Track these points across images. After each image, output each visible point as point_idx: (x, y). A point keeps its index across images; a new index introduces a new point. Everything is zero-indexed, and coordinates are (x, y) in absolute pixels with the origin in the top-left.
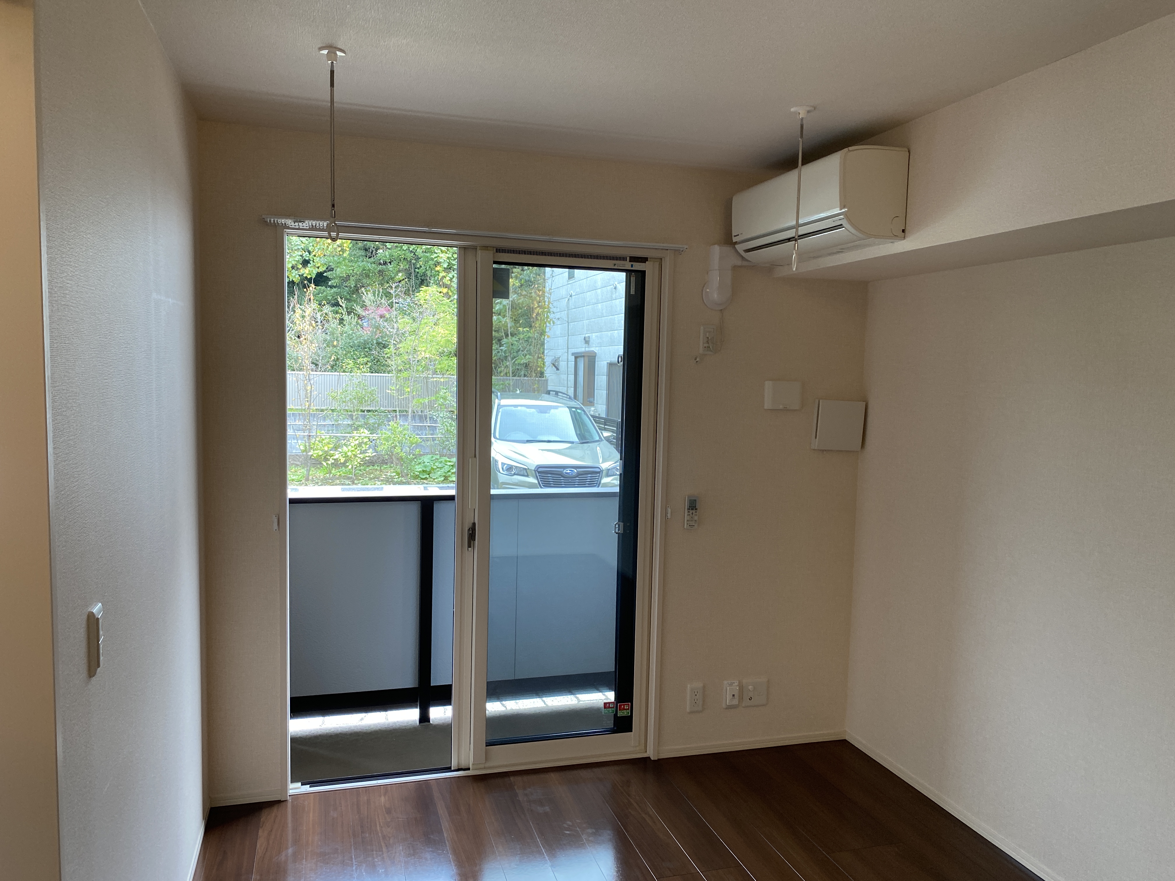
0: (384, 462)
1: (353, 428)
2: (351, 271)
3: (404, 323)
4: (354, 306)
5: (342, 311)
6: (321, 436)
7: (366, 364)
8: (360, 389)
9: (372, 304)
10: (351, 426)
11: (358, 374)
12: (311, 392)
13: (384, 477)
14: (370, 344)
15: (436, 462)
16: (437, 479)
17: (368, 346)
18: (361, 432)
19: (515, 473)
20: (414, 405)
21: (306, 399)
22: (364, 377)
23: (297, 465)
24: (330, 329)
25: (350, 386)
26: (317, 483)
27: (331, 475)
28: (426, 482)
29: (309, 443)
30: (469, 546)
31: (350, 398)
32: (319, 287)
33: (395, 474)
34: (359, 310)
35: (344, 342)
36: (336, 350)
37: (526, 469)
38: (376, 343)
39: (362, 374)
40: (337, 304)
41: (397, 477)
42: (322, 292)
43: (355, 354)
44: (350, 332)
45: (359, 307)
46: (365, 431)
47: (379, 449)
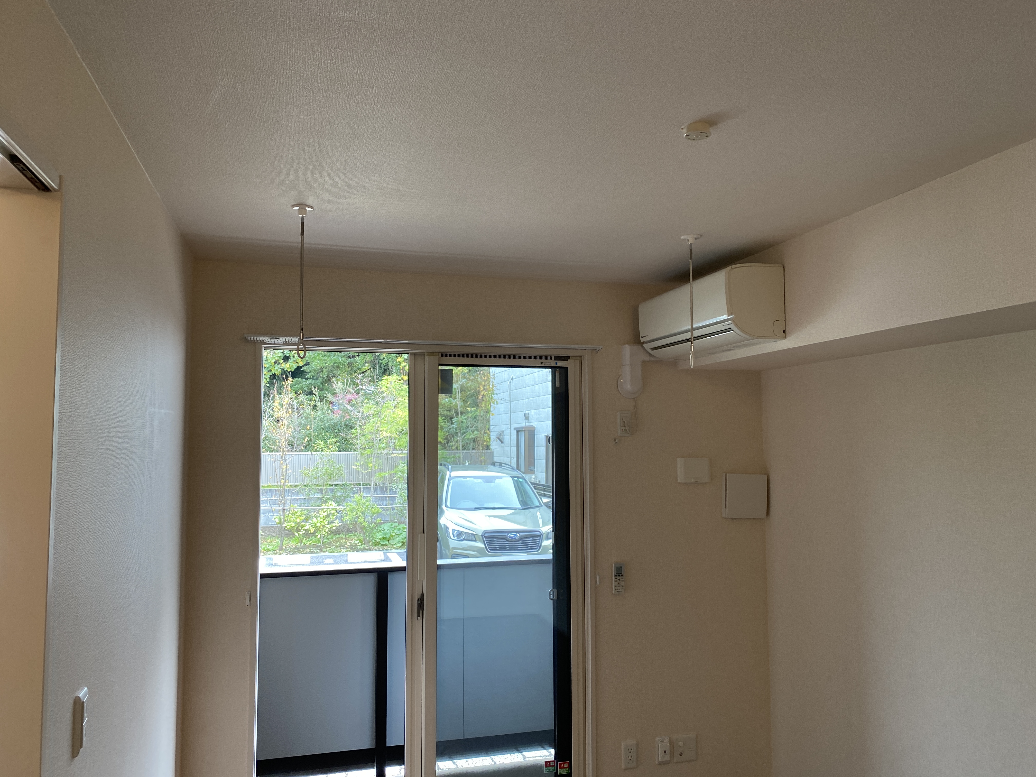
0: (349, 531)
1: (322, 501)
2: (324, 364)
3: (368, 408)
4: (326, 394)
5: (316, 399)
6: (293, 509)
7: (335, 444)
8: (329, 466)
9: (342, 391)
10: (321, 499)
11: (328, 453)
12: (286, 470)
13: (349, 544)
14: (339, 426)
15: (395, 529)
16: (396, 545)
17: (337, 428)
18: (329, 504)
19: (464, 538)
20: (376, 478)
21: (282, 477)
22: (333, 455)
23: (273, 536)
24: (305, 414)
25: (321, 464)
26: (290, 552)
27: (302, 545)
28: (386, 548)
29: (284, 516)
30: (419, 616)
31: (320, 475)
32: (296, 379)
33: (358, 541)
34: (330, 397)
35: (317, 425)
36: (310, 432)
37: (473, 535)
38: (344, 425)
39: (332, 453)
40: (311, 393)
41: (360, 544)
42: (298, 383)
43: (325, 435)
44: (322, 416)
45: (330, 394)
46: (333, 503)
47: (344, 520)
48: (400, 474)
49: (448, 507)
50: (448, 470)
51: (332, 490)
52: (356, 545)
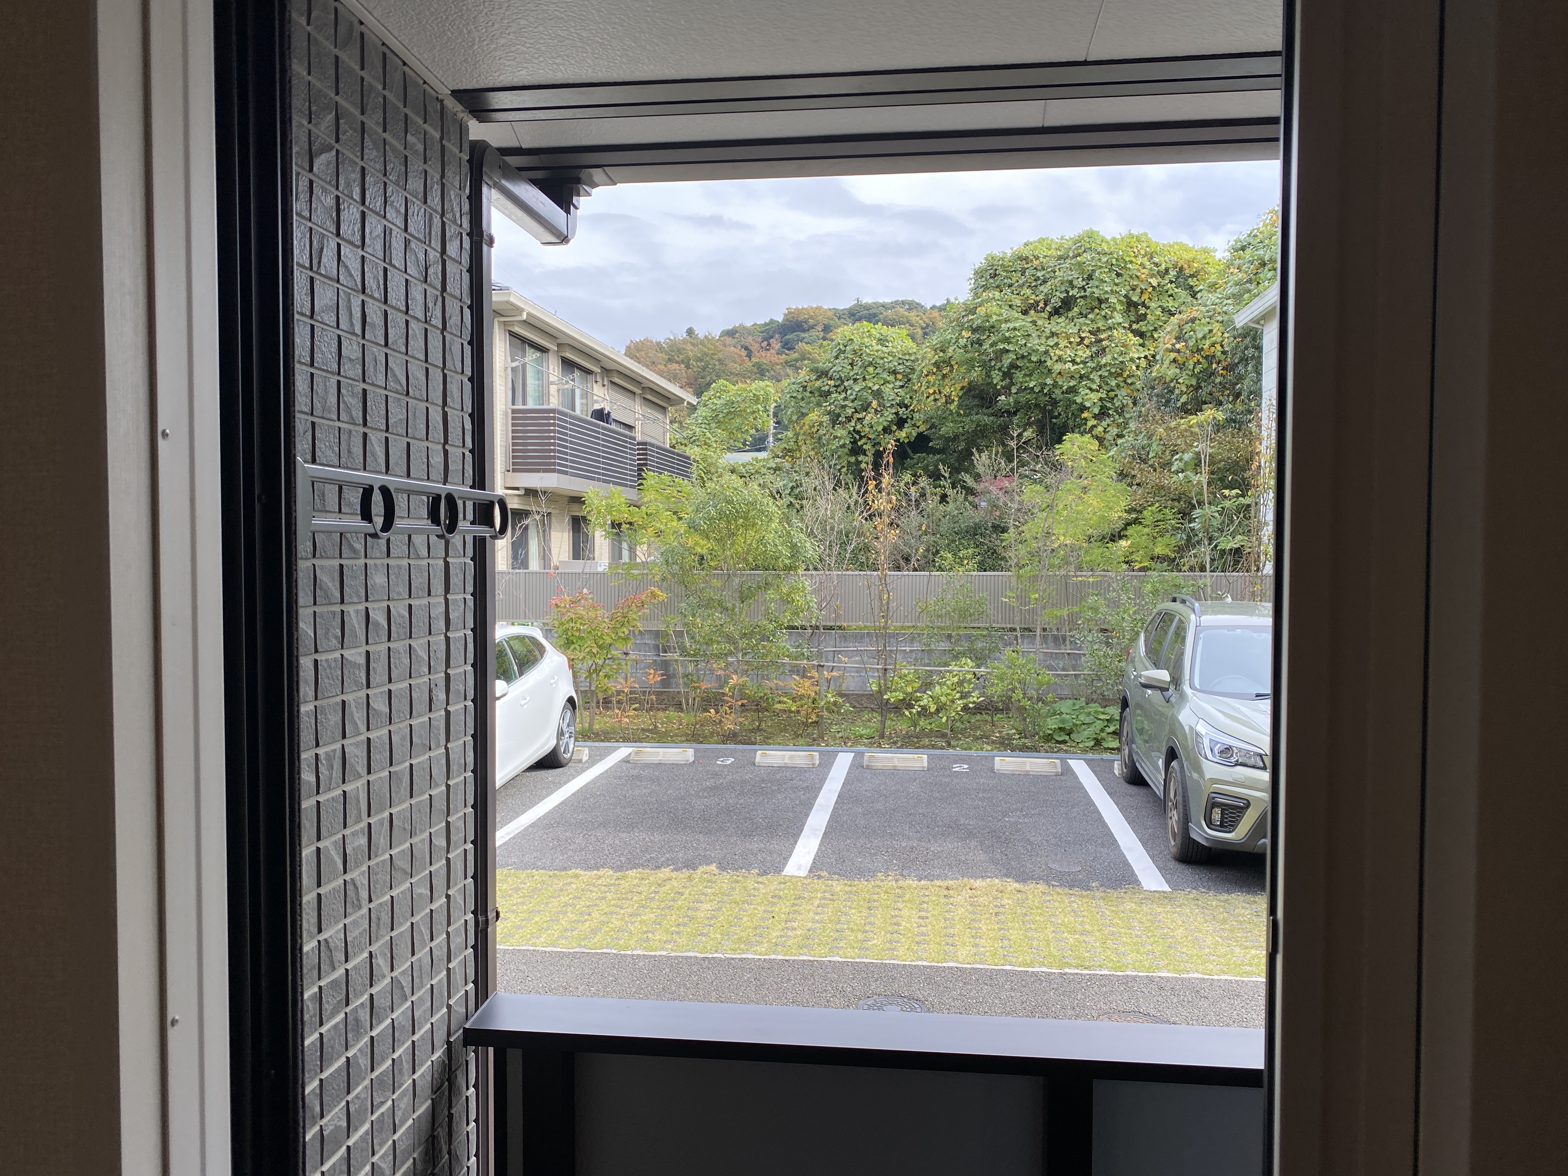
0: (997, 710)
1: (951, 656)
2: (961, 429)
3: (1032, 494)
4: (962, 476)
5: (945, 484)
6: (902, 669)
7: (974, 558)
8: (963, 595)
9: (987, 471)
10: (948, 653)
11: (960, 573)
12: (888, 603)
13: (998, 735)
14: (983, 528)
15: (1081, 713)
16: (1083, 744)
17: (980, 532)
18: (963, 663)
20: (1047, 617)
21: (882, 614)
22: (969, 578)
24: (928, 510)
25: (949, 592)
26: (895, 743)
27: (918, 729)
28: (1065, 748)
29: (885, 681)
31: (948, 610)
32: (919, 454)
33: (1014, 731)
34: (970, 481)
35: (947, 527)
38: (992, 527)
39: (967, 573)
40: (938, 475)
41: (1017, 736)
42: (921, 459)
43: (961, 544)
44: (956, 512)
45: (968, 476)
46: (969, 661)
47: (989, 692)
48: (1090, 614)
49: (1196, 689)
50: (1190, 611)
51: (968, 637)
52: (1010, 738)
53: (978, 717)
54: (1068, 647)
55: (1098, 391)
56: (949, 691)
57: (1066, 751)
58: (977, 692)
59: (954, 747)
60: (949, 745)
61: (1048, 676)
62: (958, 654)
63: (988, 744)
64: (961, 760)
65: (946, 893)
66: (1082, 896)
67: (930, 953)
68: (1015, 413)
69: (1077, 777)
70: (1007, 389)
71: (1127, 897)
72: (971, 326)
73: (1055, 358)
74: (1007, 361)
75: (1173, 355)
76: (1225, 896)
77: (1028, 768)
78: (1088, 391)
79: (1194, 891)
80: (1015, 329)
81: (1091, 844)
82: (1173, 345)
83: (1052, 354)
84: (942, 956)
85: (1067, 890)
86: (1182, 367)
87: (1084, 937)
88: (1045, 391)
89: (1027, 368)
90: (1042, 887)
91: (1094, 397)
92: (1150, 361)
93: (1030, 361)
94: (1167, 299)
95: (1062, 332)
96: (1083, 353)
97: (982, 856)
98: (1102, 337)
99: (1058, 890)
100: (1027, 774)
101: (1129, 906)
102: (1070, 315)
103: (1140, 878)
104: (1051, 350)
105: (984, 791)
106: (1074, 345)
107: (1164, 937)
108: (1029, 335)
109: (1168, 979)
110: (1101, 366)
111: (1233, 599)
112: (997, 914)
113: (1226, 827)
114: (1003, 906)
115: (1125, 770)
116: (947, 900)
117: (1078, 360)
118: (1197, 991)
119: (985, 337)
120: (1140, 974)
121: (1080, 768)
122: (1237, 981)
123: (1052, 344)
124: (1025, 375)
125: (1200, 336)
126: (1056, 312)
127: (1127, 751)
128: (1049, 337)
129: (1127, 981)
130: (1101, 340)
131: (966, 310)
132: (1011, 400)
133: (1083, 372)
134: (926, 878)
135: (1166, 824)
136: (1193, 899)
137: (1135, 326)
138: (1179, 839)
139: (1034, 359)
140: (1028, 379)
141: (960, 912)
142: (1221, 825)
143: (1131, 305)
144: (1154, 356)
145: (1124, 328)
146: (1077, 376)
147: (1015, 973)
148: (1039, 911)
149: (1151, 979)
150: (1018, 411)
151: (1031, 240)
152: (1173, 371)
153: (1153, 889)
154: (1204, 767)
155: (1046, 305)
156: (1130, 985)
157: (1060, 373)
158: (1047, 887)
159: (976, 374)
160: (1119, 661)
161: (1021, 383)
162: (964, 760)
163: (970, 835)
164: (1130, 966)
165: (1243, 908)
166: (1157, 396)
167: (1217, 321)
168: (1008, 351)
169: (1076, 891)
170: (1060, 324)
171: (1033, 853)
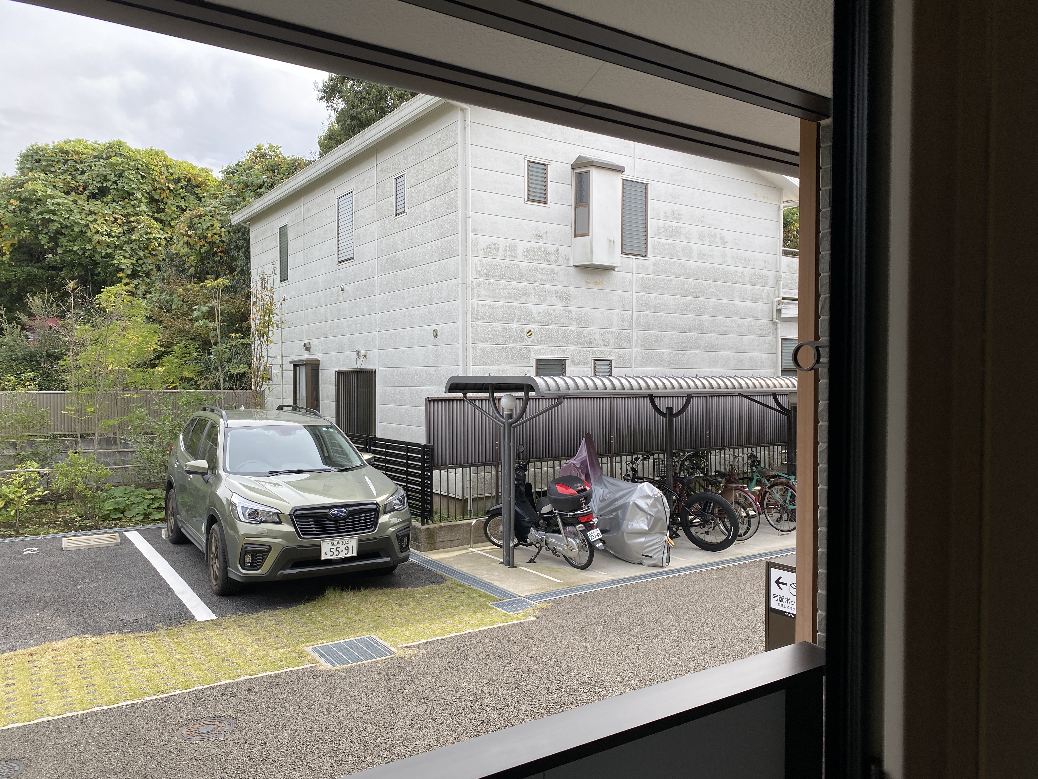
0: (61, 501)
1: (16, 460)
2: (13, 276)
4: (17, 314)
7: (34, 379)
8: (26, 410)
9: (40, 311)
10: (14, 458)
11: (23, 392)
13: (61, 520)
14: (38, 356)
16: (134, 518)
17: (35, 359)
18: (28, 465)
19: (261, 520)
20: (99, 427)
22: (31, 395)
25: (12, 407)
28: (120, 523)
31: (12, 423)
33: (76, 514)
34: (24, 317)
37: (277, 514)
38: (46, 356)
39: (29, 392)
41: (79, 519)
43: (18, 368)
44: (12, 343)
45: (23, 315)
46: (34, 463)
47: (54, 486)
48: (138, 421)
49: (227, 472)
50: (218, 417)
51: (32, 444)
52: (73, 521)
53: (42, 507)
54: (119, 446)
55: (130, 258)
56: (16, 489)
57: (121, 526)
58: (42, 487)
59: (22, 534)
60: (18, 533)
61: (105, 470)
62: (23, 458)
63: (54, 528)
64: (32, 544)
65: (30, 658)
66: (150, 636)
67: (21, 715)
68: (61, 269)
69: (133, 545)
70: (53, 250)
71: (185, 629)
72: (19, 197)
73: (94, 230)
74: (53, 227)
75: (186, 238)
76: (256, 615)
77: (92, 543)
78: (122, 257)
79: (234, 615)
80: (58, 204)
81: (152, 595)
82: (186, 231)
83: (91, 227)
84: (33, 715)
85: (137, 634)
86: (191, 247)
87: (156, 669)
88: (87, 254)
89: (71, 235)
90: (116, 636)
91: (127, 262)
92: (168, 242)
93: (73, 231)
94: (180, 199)
95: (99, 212)
96: (117, 230)
97: (60, 621)
98: (132, 219)
99: (131, 635)
100: (91, 548)
101: (188, 636)
102: (105, 200)
103: (194, 613)
104: (90, 224)
105: (55, 567)
106: (109, 223)
107: (218, 654)
108: (71, 211)
109: (227, 686)
110: (131, 240)
111: (245, 408)
112: (79, 667)
113: (255, 566)
114: (84, 658)
115: (171, 535)
116: (31, 665)
117: (113, 234)
118: (249, 689)
119: (32, 207)
120: (205, 687)
121: (134, 537)
122: (275, 674)
123: (91, 219)
124: (69, 241)
125: (205, 227)
126: (93, 196)
127: (172, 521)
128: (89, 214)
129: (196, 695)
130: (131, 222)
131: (14, 184)
132: (58, 258)
133: (117, 243)
134: (9, 649)
135: (208, 570)
136: (234, 621)
137: (156, 215)
138: (220, 581)
139: (76, 229)
140: (72, 244)
141: (45, 673)
142: (251, 566)
143: (152, 201)
144: (171, 238)
145: (148, 215)
146: (113, 246)
147: (103, 712)
148: (116, 656)
149: (214, 689)
150: (64, 267)
151: (72, 139)
152: (186, 250)
153: (204, 620)
154: (238, 526)
155: (85, 190)
156: (198, 697)
157: (98, 242)
158: (120, 635)
159: (25, 233)
160: (163, 456)
161: (66, 246)
162: (33, 544)
163: (47, 605)
164: (196, 683)
165: (269, 620)
166: (176, 266)
167: (217, 219)
168: (53, 221)
169: (145, 633)
170: (96, 205)
171: (105, 610)
